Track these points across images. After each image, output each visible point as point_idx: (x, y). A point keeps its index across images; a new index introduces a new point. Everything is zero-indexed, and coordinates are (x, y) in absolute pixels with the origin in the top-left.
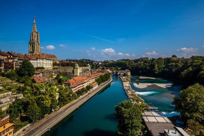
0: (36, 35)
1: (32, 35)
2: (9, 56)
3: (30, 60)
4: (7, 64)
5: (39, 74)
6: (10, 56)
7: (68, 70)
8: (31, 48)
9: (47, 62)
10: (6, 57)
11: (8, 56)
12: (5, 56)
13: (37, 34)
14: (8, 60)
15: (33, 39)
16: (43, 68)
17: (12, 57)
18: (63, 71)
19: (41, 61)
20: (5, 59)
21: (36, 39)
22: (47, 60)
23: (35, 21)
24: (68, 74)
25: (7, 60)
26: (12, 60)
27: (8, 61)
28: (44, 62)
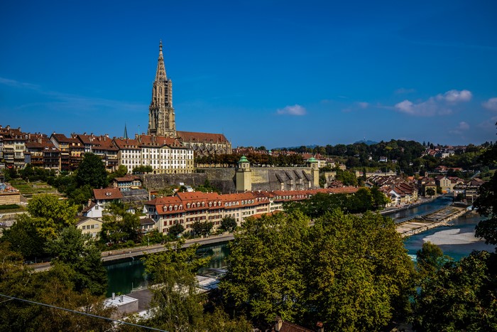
0: (163, 87)
1: (154, 90)
2: (73, 144)
3: (120, 149)
4: (67, 160)
5: (130, 182)
6: (76, 144)
7: (225, 174)
8: (152, 122)
9: (173, 154)
10: (68, 146)
11: (71, 144)
12: (66, 143)
13: (165, 85)
14: (70, 152)
15: (156, 99)
16: (149, 169)
17: (79, 145)
18: (214, 177)
19: (154, 152)
20: (64, 150)
21: (162, 97)
22: (172, 148)
23: (161, 53)
24: (224, 185)
25: (67, 152)
26: (79, 153)
27: (70, 154)
28: (163, 154)
